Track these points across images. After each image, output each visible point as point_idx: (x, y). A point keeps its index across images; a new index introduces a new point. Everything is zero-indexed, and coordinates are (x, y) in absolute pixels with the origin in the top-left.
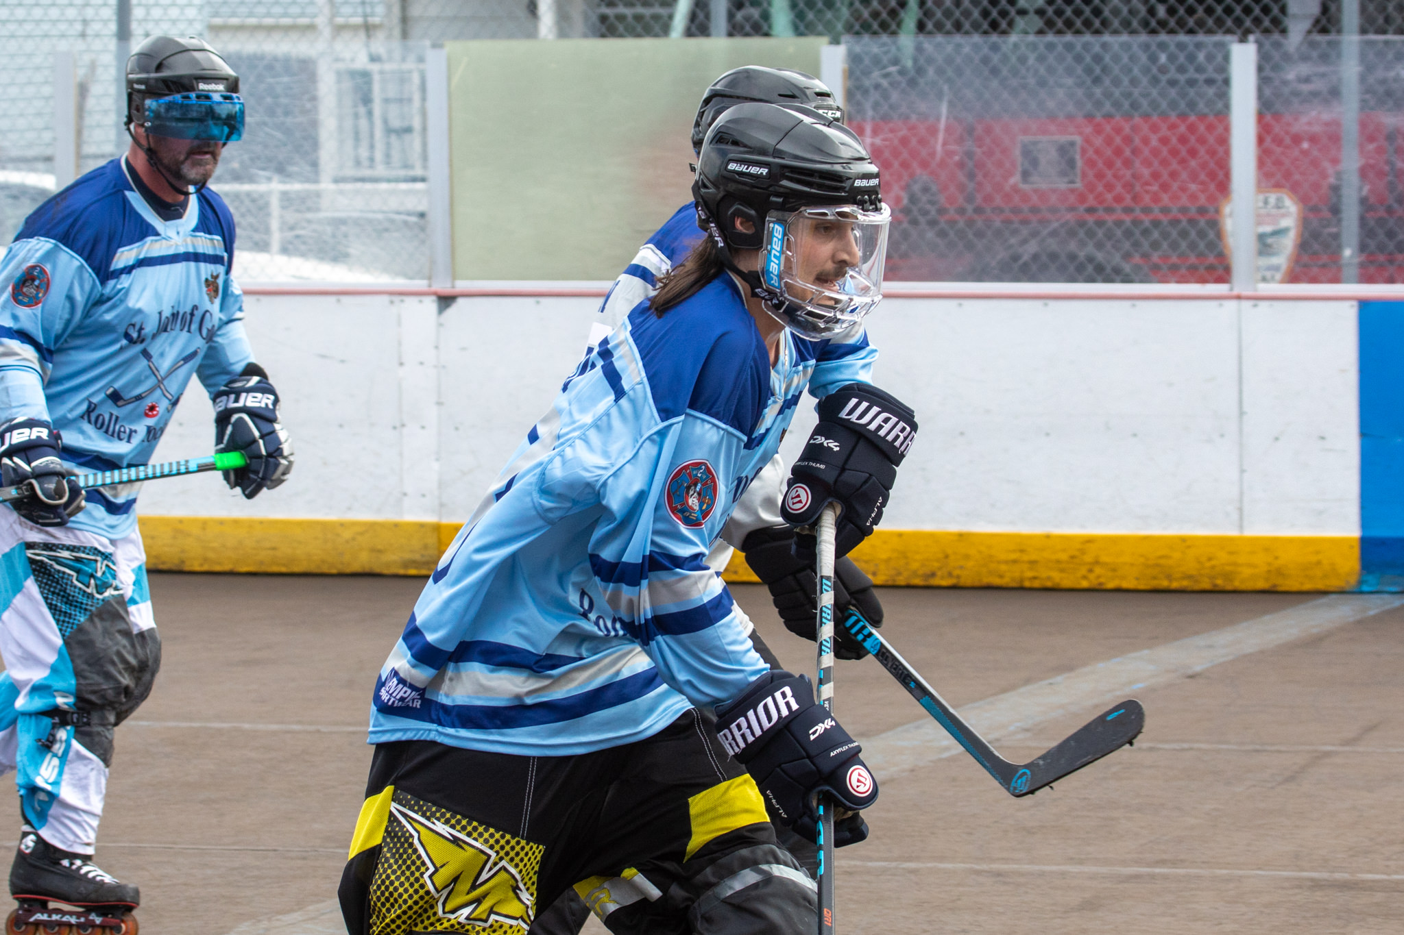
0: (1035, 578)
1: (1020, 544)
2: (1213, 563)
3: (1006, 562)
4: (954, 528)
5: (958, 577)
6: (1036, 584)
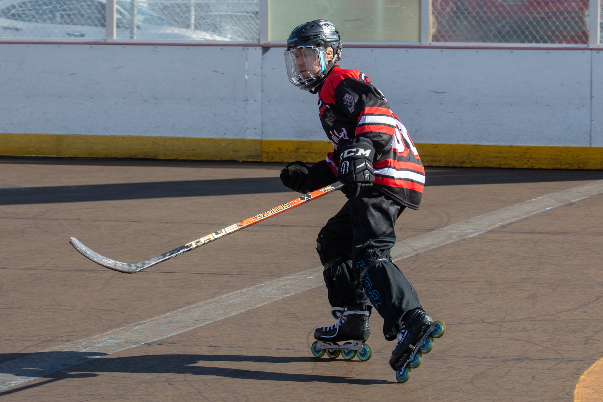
0: (506, 164)
1: (499, 150)
2: (578, 158)
3: (494, 157)
4: (473, 143)
5: (474, 163)
6: (506, 166)
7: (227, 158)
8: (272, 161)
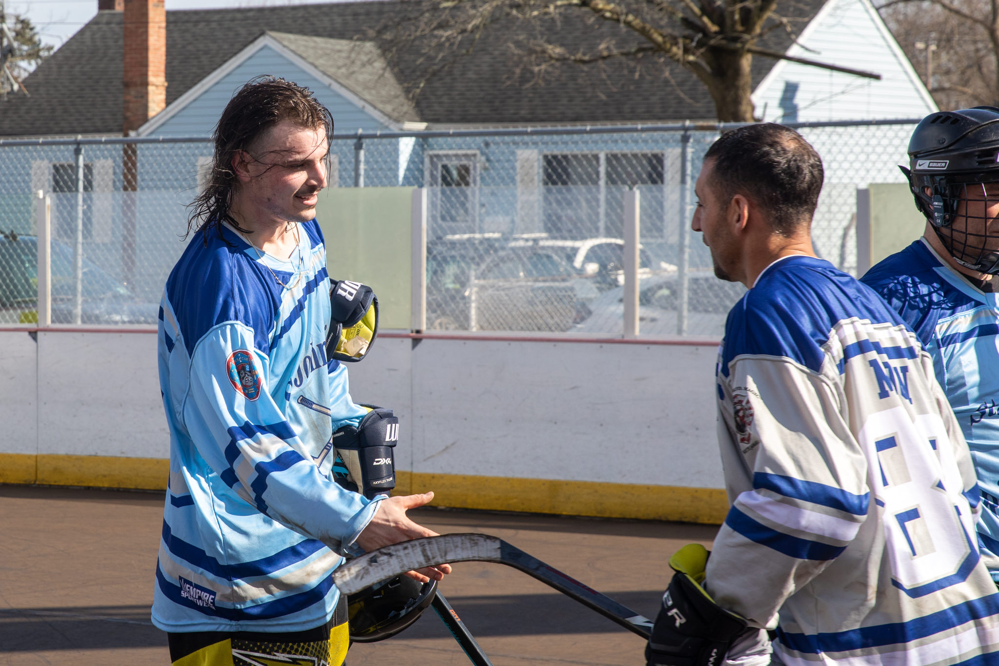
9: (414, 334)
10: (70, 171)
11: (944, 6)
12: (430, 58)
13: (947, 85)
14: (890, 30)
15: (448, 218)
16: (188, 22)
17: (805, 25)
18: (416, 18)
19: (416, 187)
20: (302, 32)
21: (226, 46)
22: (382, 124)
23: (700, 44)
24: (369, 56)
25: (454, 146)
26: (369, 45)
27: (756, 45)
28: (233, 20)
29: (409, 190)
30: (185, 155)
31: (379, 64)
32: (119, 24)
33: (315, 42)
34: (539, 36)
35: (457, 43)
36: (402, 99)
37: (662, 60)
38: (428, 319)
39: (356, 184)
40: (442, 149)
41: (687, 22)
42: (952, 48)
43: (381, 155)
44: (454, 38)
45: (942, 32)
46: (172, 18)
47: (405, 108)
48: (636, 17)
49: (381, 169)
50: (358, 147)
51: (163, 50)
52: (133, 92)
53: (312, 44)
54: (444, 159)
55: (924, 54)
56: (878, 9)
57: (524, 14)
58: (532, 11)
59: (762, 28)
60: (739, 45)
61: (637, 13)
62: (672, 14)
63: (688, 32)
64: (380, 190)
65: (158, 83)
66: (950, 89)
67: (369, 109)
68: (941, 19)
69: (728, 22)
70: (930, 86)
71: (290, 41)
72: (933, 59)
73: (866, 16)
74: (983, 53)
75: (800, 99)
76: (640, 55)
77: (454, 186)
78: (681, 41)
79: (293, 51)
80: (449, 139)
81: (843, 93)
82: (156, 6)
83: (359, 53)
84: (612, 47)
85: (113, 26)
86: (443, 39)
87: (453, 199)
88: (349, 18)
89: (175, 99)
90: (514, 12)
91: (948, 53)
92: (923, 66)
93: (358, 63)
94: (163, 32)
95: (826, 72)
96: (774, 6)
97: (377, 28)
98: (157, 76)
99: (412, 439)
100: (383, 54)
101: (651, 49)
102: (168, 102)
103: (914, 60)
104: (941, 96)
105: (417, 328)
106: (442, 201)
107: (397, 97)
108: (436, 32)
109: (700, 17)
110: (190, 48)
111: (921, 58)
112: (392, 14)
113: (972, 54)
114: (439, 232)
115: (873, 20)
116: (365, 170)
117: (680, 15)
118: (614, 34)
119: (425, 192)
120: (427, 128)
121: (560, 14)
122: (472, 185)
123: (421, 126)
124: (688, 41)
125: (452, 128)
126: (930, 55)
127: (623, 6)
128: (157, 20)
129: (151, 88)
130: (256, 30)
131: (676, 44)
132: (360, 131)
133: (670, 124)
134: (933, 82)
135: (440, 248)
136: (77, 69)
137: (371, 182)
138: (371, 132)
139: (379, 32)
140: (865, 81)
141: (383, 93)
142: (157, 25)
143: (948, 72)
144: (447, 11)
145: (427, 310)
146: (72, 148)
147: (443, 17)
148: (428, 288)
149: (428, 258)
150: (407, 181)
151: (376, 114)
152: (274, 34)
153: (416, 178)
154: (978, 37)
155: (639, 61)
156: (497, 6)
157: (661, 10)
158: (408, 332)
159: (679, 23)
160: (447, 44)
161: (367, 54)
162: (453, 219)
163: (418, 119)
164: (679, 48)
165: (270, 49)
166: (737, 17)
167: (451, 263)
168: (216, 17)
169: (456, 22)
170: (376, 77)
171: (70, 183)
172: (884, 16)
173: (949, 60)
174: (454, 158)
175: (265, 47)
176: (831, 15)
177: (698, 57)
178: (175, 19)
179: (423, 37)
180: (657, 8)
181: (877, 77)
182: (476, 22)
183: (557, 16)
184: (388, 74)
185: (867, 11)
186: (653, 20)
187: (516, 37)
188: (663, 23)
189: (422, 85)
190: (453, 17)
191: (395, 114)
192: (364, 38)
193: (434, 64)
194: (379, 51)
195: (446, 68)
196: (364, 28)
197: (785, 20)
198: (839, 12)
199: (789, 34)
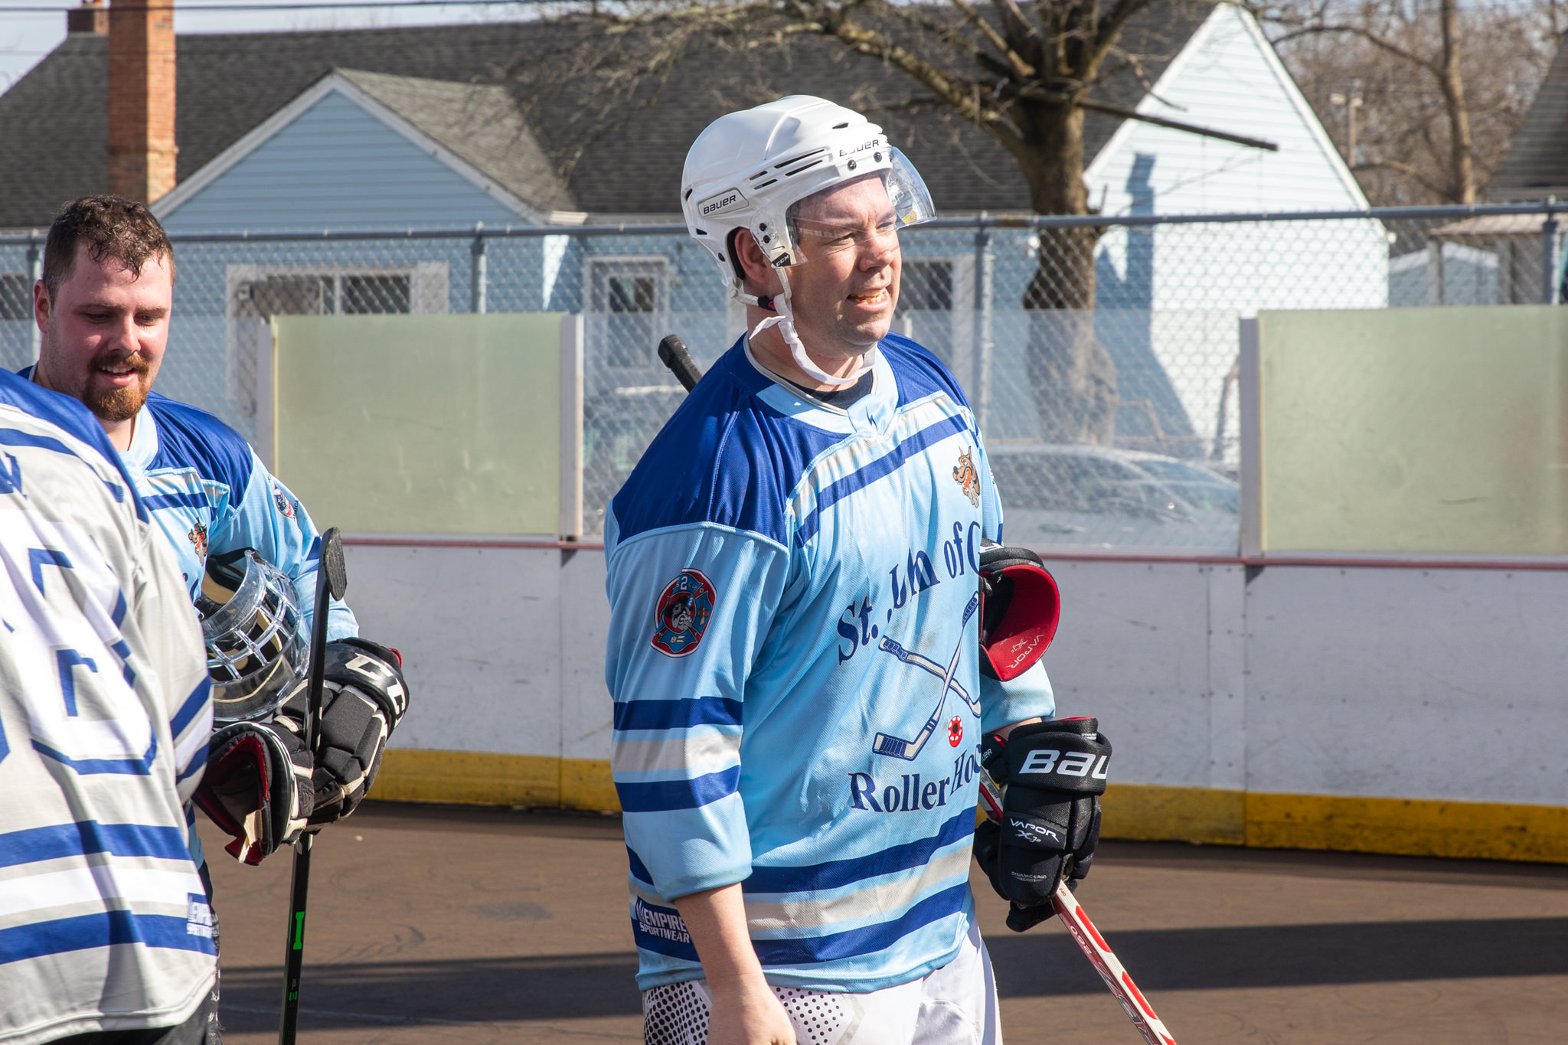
7: (1163, 835)
8: (1270, 845)
9: (564, 543)
10: (20, 287)
11: (1373, 39)
12: (591, 113)
13: (1378, 159)
14: (1291, 75)
15: (617, 362)
16: (211, 52)
17: (1164, 67)
18: (569, 50)
19: (567, 313)
20: (391, 69)
21: (271, 91)
22: (516, 215)
23: (1006, 94)
24: (497, 108)
25: (626, 249)
26: (496, 92)
27: (1090, 96)
28: (282, 50)
29: (557, 317)
30: (204, 261)
31: (512, 122)
32: (101, 54)
33: (412, 86)
34: (759, 81)
35: (632, 90)
36: (547, 176)
37: (948, 118)
38: (587, 519)
39: (474, 308)
40: (607, 253)
41: (984, 60)
42: (1384, 102)
43: (512, 263)
44: (629, 81)
45: (1369, 79)
46: (185, 47)
47: (553, 190)
48: (908, 51)
49: (513, 285)
50: (477, 250)
51: (171, 96)
52: (123, 162)
53: (406, 89)
54: (611, 269)
55: (1343, 112)
56: (1273, 44)
57: (736, 45)
58: (748, 41)
59: (1100, 71)
60: (1064, 96)
61: (909, 45)
62: (962, 47)
63: (987, 75)
64: (511, 318)
65: (163, 149)
66: (1382, 166)
67: (496, 191)
68: (1369, 59)
69: (1048, 60)
70: (1353, 162)
71: (372, 84)
72: (1357, 119)
73: (1255, 52)
74: (1431, 111)
75: (1158, 180)
76: (915, 110)
77: (626, 311)
78: (976, 89)
79: (376, 99)
80: (619, 239)
81: (1221, 170)
82: (160, 27)
83: (480, 104)
84: (872, 98)
85: (91, 57)
86: (611, 84)
87: (625, 332)
88: (465, 49)
89: (191, 173)
90: (721, 42)
91: (1379, 110)
92: (1342, 130)
93: (479, 119)
94: (171, 68)
95: (1197, 138)
96: (1117, 37)
97: (508, 65)
98: (161, 137)
99: (561, 705)
100: (518, 106)
101: (931, 101)
102: (180, 178)
103: (1329, 121)
104: (1371, 177)
105: (570, 533)
106: (609, 336)
107: (539, 172)
108: (600, 73)
109: (1005, 53)
110: (214, 93)
111: (1339, 117)
112: (531, 44)
113: (1415, 113)
114: (604, 384)
115: (1266, 60)
116: (488, 287)
117: (975, 49)
118: (875, 77)
119: (580, 320)
120: (586, 222)
121: (792, 45)
122: (656, 310)
123: (577, 218)
124: (987, 89)
125: (622, 222)
126: (1353, 114)
127: (888, 35)
128: (161, 48)
129: (152, 157)
130: (318, 66)
131: (969, 93)
132: (480, 226)
133: (958, 218)
134: (1356, 155)
135: (604, 408)
136: (34, 125)
137: (497, 304)
138: (497, 227)
139: (512, 72)
140: (1254, 152)
141: (519, 166)
142: (161, 58)
143: (1378, 141)
144: (617, 40)
145: (585, 505)
146: (23, 249)
147: (611, 49)
148: (586, 472)
149: (585, 425)
150: (555, 306)
151: (507, 199)
152: (346, 73)
153: (566, 299)
154: (1425, 87)
155: (913, 119)
156: (695, 33)
157: (946, 40)
158: (555, 540)
159: (973, 61)
160: (617, 92)
161: (492, 105)
162: (625, 363)
163: (573, 207)
164: (973, 100)
165: (340, 95)
166: (1061, 53)
167: (623, 430)
168: (256, 46)
169: (631, 57)
170: (507, 141)
171: (19, 306)
172: (1282, 53)
173: (1382, 122)
174: (626, 269)
175: (332, 93)
176: (1202, 52)
177: (1002, 115)
178: (189, 47)
179: (581, 79)
180: (940, 38)
181: (1272, 147)
182: (661, 57)
183: (787, 49)
184: (526, 137)
185: (1258, 46)
186: (934, 56)
187: (723, 81)
188: (949, 60)
189: (578, 155)
190: (626, 48)
191: (537, 200)
192: (489, 80)
193: (598, 122)
194: (511, 101)
195: (616, 129)
196: (488, 64)
197: (1133, 58)
198: (1214, 46)
199: (1140, 80)
